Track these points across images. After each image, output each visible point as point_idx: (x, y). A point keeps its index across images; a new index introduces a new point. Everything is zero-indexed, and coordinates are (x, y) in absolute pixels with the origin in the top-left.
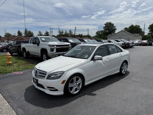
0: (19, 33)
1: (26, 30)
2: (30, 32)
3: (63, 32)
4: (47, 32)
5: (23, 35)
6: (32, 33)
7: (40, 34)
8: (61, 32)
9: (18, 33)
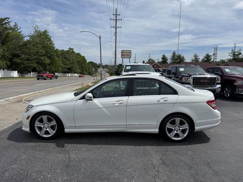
0: (164, 59)
1: (174, 54)
2: (179, 57)
3: (240, 54)
4: (207, 55)
5: (169, 61)
6: (183, 58)
7: (196, 59)
8: (236, 53)
9: (162, 58)
